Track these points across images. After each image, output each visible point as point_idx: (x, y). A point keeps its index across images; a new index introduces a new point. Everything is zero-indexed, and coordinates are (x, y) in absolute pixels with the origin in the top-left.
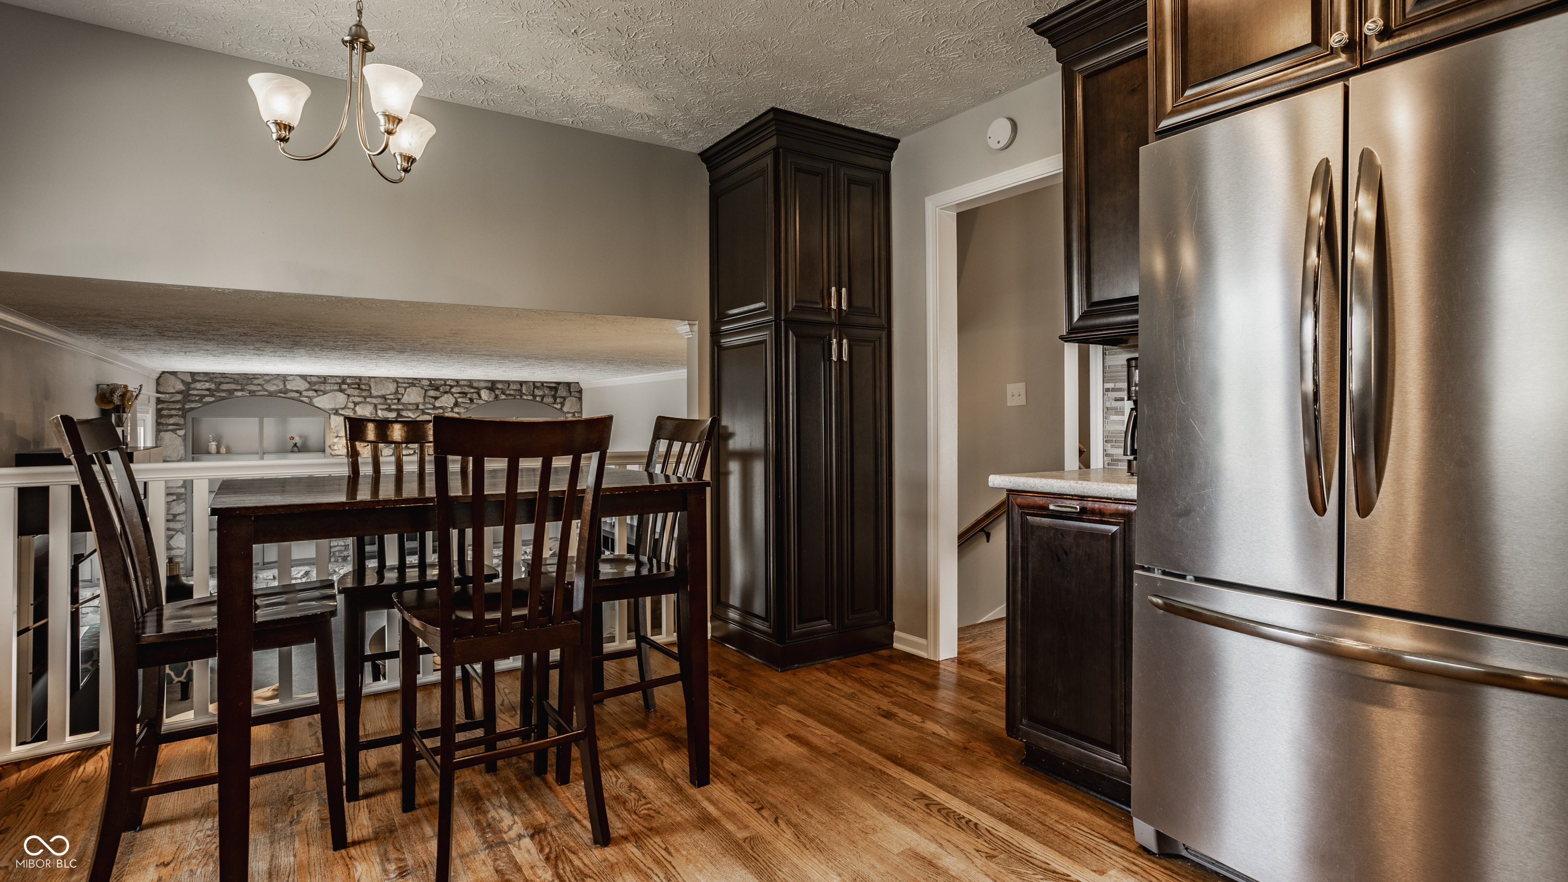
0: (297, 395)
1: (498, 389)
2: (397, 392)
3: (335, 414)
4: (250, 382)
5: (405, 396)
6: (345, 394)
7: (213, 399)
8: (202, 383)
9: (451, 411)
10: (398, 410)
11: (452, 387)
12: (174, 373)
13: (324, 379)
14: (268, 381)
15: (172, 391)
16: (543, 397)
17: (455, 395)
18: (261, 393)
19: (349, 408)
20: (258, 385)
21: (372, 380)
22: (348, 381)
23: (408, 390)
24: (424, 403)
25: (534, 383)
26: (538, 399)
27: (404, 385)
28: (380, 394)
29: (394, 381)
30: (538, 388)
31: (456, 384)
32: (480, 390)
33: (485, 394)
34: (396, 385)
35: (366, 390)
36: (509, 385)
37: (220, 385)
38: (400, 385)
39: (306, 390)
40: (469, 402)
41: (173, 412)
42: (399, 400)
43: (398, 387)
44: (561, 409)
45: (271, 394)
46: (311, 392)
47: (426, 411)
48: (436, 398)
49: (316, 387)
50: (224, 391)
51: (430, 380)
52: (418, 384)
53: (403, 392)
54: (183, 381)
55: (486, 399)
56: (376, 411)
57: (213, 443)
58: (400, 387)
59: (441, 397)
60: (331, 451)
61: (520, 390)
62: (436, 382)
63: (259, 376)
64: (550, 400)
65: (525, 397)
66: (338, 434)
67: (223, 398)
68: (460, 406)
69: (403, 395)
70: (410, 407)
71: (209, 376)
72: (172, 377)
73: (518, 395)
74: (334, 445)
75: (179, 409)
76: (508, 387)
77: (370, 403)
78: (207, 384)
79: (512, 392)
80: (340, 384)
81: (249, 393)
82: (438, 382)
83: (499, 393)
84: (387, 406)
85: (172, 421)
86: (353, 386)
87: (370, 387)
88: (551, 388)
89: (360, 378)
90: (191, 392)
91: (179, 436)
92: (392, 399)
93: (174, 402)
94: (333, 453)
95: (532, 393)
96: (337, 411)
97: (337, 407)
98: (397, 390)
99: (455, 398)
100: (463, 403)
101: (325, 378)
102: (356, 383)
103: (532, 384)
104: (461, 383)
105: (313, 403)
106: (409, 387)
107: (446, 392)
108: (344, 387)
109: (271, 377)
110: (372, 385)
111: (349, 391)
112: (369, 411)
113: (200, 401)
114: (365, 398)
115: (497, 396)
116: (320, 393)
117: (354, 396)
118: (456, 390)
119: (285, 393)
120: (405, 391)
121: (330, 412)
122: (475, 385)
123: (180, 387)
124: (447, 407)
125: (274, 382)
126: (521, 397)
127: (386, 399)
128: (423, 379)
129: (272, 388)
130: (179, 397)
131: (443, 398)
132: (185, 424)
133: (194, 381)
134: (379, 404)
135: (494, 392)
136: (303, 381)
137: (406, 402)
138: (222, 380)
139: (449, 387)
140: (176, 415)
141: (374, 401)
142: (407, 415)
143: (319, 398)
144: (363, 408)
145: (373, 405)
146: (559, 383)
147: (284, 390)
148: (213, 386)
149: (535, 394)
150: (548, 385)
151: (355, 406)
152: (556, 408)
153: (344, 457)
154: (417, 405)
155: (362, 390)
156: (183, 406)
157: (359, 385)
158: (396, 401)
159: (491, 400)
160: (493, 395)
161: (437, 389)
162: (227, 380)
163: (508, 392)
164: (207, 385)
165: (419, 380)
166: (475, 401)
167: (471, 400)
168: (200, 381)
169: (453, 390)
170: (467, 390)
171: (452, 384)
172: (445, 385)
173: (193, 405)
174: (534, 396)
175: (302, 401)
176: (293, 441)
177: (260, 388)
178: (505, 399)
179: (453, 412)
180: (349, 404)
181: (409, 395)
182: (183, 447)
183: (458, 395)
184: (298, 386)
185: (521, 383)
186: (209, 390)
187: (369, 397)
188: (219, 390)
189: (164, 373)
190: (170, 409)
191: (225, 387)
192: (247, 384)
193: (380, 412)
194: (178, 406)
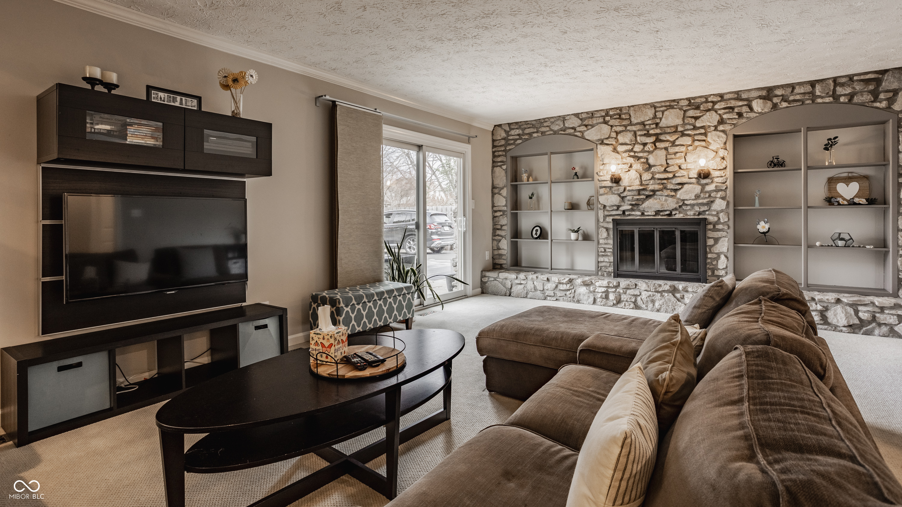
0: (572, 131)
1: (777, 96)
2: (655, 117)
3: (601, 144)
4: (542, 126)
5: (663, 119)
6: (609, 125)
7: (521, 141)
8: (515, 130)
9: (714, 130)
10: (657, 135)
11: (714, 103)
12: (500, 126)
14: (552, 123)
15: (499, 138)
16: (851, 96)
17: (719, 112)
18: (548, 133)
19: (612, 138)
20: (547, 126)
21: (632, 108)
22: (611, 113)
23: (665, 113)
24: (684, 124)
25: (835, 79)
26: (842, 99)
27: (662, 109)
28: (639, 121)
29: (651, 107)
30: (842, 85)
31: (720, 99)
32: (752, 101)
33: (757, 105)
34: (653, 110)
35: (626, 119)
36: (794, 88)
37: (524, 130)
38: (657, 109)
39: (579, 126)
40: (737, 117)
41: (500, 153)
42: (657, 124)
43: (656, 112)
44: (889, 108)
45: (555, 133)
46: (582, 127)
47: (686, 132)
48: (696, 118)
49: (586, 122)
50: (527, 134)
51: (689, 99)
52: (676, 105)
53: (661, 116)
54: (505, 131)
55: (760, 111)
56: (636, 137)
58: (658, 111)
59: (702, 116)
60: (598, 177)
61: (812, 93)
62: (696, 101)
63: (547, 120)
64: (867, 97)
65: (819, 100)
66: (603, 161)
67: (526, 140)
68: (726, 123)
69: (661, 119)
70: (669, 130)
71: (519, 125)
72: (500, 128)
73: (808, 99)
74: (600, 172)
75: (503, 151)
76: (792, 91)
77: (630, 131)
78: (518, 130)
79: (798, 97)
80: (604, 117)
81: (541, 134)
82: (698, 100)
83: (778, 101)
84: (646, 132)
85: (499, 159)
86: (615, 117)
87: (630, 116)
88: (867, 82)
89: (621, 109)
90: (509, 138)
91: (503, 169)
92: (650, 124)
93: (501, 146)
94: (600, 178)
95: (831, 93)
96: (602, 142)
97: (602, 138)
98: (656, 115)
99: (720, 115)
100: (729, 119)
101: (592, 114)
102: (617, 114)
103: (831, 81)
104: (726, 97)
105: (584, 137)
106: (666, 110)
107: (709, 110)
108: (608, 118)
109: (555, 119)
110: (632, 113)
111: (612, 122)
112: (629, 138)
113: (514, 144)
114: (626, 126)
115: (775, 106)
116: (589, 127)
117: (616, 126)
118: (720, 106)
119: (564, 131)
120: (663, 115)
121: (597, 143)
122: (744, 96)
123: (504, 135)
124: (709, 126)
125: (557, 123)
126: (813, 101)
127: (645, 125)
128: (681, 100)
129: (556, 128)
130: (503, 142)
131: (704, 116)
132: (506, 161)
133: (511, 129)
134: (639, 130)
135: (771, 101)
136: (576, 119)
137: (664, 126)
138: (525, 126)
139: (711, 104)
140: (503, 155)
141: (634, 128)
142: (665, 139)
143: (588, 132)
144: (624, 136)
145: (632, 133)
146: (884, 72)
147: (564, 128)
148: (520, 132)
149: (838, 93)
150: (862, 77)
151: (617, 135)
152: (877, 108)
153: (608, 182)
154: (676, 127)
155: (623, 119)
156: (506, 149)
157: (620, 116)
158: (654, 126)
159: (766, 110)
160: (769, 104)
161: (698, 108)
162: (529, 126)
163: (791, 98)
165: (677, 101)
166: (745, 115)
167: (740, 115)
168: (513, 129)
169: (717, 107)
170: (733, 103)
171: (715, 99)
172: (707, 102)
173: (511, 147)
174: (836, 97)
175: (576, 136)
177: (548, 129)
178: (787, 107)
179: (718, 131)
180: (612, 133)
181: (667, 119)
182: (505, 177)
183: (723, 111)
184: (573, 123)
185: (812, 84)
186: (518, 135)
187: (628, 125)
188: (524, 134)
189: (495, 126)
190: (499, 151)
191: (527, 131)
192: (540, 127)
193: (638, 138)
194: (503, 149)
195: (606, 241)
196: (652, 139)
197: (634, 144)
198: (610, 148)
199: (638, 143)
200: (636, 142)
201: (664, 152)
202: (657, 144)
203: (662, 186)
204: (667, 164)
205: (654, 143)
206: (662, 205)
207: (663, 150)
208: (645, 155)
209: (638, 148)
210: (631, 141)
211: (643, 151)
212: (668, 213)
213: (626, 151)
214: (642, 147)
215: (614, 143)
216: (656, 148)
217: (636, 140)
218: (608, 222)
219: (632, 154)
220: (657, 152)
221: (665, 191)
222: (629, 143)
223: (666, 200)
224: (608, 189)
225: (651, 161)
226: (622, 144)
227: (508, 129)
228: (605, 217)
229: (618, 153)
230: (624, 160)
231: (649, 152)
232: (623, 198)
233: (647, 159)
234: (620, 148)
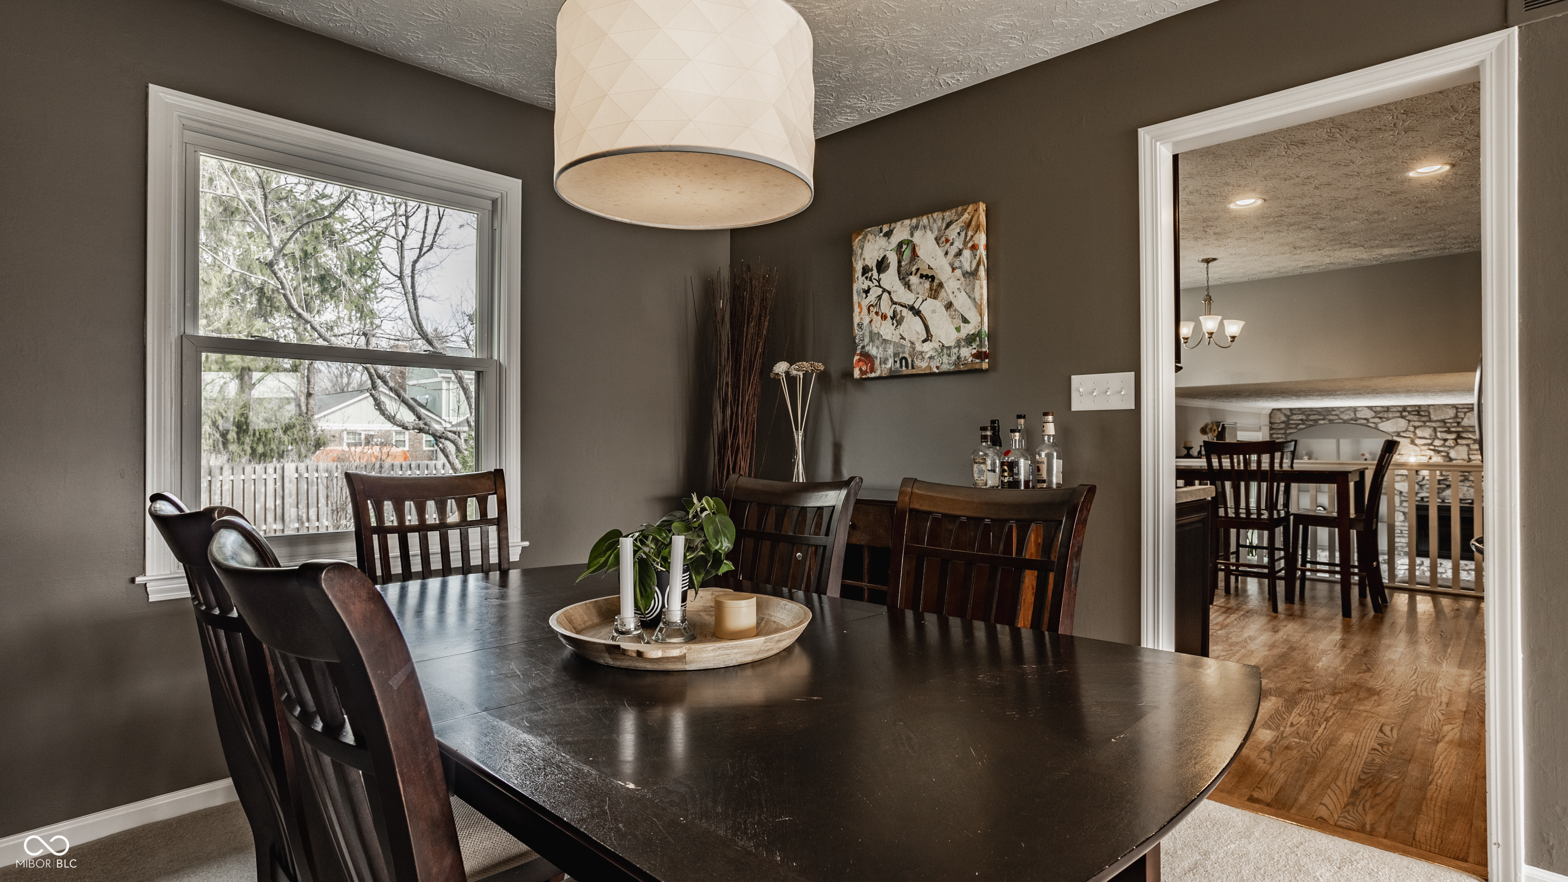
0: (1365, 422)
2: (1456, 416)
3: (1397, 436)
4: (1329, 413)
5: (1465, 420)
6: (1406, 420)
7: (1304, 426)
10: (1457, 432)
12: (1279, 410)
13: (1388, 409)
14: (1342, 412)
15: (1278, 421)
18: (1337, 421)
19: (1410, 431)
20: (1336, 415)
21: (1431, 408)
22: (1409, 409)
23: (1467, 414)
27: (1463, 410)
28: (1439, 418)
29: (1453, 408)
34: (1454, 411)
35: (1425, 416)
37: (1309, 417)
39: (1372, 418)
41: (1280, 436)
42: (1459, 423)
43: (1457, 412)
45: (1345, 422)
46: (1376, 419)
49: (1380, 416)
50: (1311, 420)
54: (1285, 415)
56: (1436, 433)
63: (1336, 410)
67: (1311, 426)
69: (1463, 419)
71: (1302, 411)
72: (1279, 412)
75: (1283, 434)
77: (1429, 427)
80: (1401, 412)
81: (1329, 422)
84: (1446, 429)
86: (1413, 413)
87: (1429, 413)
89: (1419, 406)
90: (1291, 422)
92: (1451, 423)
93: (1280, 429)
96: (1399, 434)
97: (1399, 430)
102: (1416, 411)
105: (1378, 428)
108: (1405, 414)
109: (1345, 409)
110: (1431, 411)
111: (1410, 417)
112: (1428, 434)
113: (1296, 428)
114: (1424, 422)
116: (1384, 420)
117: (1414, 421)
119: (1355, 421)
120: (1465, 415)
121: (1393, 434)
123: (1283, 418)
125: (1347, 413)
127: (1445, 423)
129: (1346, 417)
130: (1283, 426)
133: (1293, 414)
134: (1439, 427)
136: (1369, 411)
138: (1310, 413)
141: (1434, 424)
143: (1383, 424)
144: (1422, 431)
145: (1432, 429)
147: (1355, 418)
148: (1304, 417)
151: (1416, 430)
155: (1422, 415)
157: (1419, 413)
158: (1456, 424)
162: (1313, 413)
164: (1300, 417)
168: (1296, 414)
173: (1292, 431)
175: (1369, 426)
177: (1336, 417)
180: (1410, 427)
181: (1469, 419)
184: (1366, 415)
186: (1301, 420)
187: (1428, 421)
188: (1308, 420)
189: (1273, 410)
190: (1277, 434)
191: (1312, 417)
192: (1328, 415)
193: (1439, 435)
194: (1282, 432)
195: (1403, 524)
196: (1453, 436)
197: (1434, 439)
198: (1408, 441)
199: (1438, 438)
200: (1436, 438)
201: (1466, 448)
202: (1459, 441)
203: (1463, 478)
204: (1469, 458)
205: (1456, 440)
206: (1464, 494)
207: (1465, 447)
208: (1446, 449)
209: (1437, 443)
210: (1431, 436)
211: (1443, 446)
212: (1470, 501)
213: (1425, 445)
214: (1442, 442)
215: (1412, 436)
216: (1457, 444)
217: (1436, 435)
218: (1404, 507)
219: (1432, 447)
220: (1458, 447)
221: (1466, 482)
222: (1428, 437)
223: (1468, 490)
224: (1405, 477)
225: (1453, 454)
226: (1420, 438)
227: (1289, 413)
228: (1402, 502)
229: (1416, 445)
230: (1424, 453)
231: (1450, 447)
232: (1421, 486)
233: (1448, 453)
234: (1418, 441)
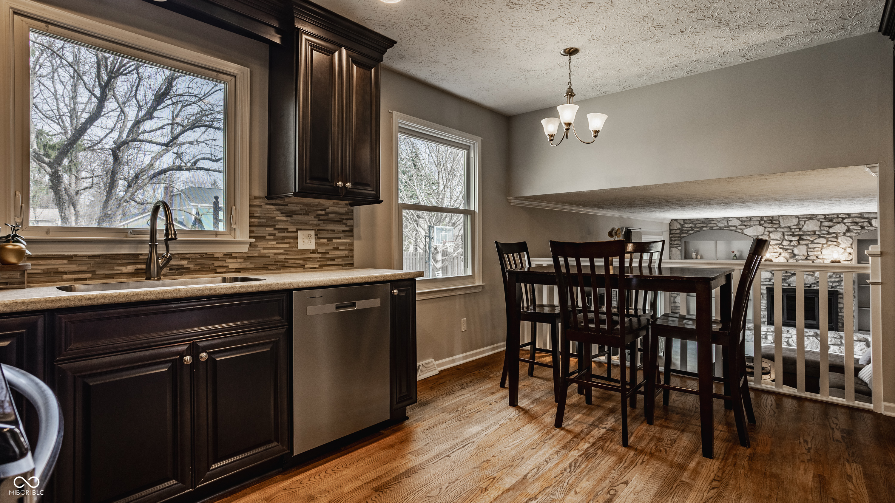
57: (694, 254)
176: (734, 254)
